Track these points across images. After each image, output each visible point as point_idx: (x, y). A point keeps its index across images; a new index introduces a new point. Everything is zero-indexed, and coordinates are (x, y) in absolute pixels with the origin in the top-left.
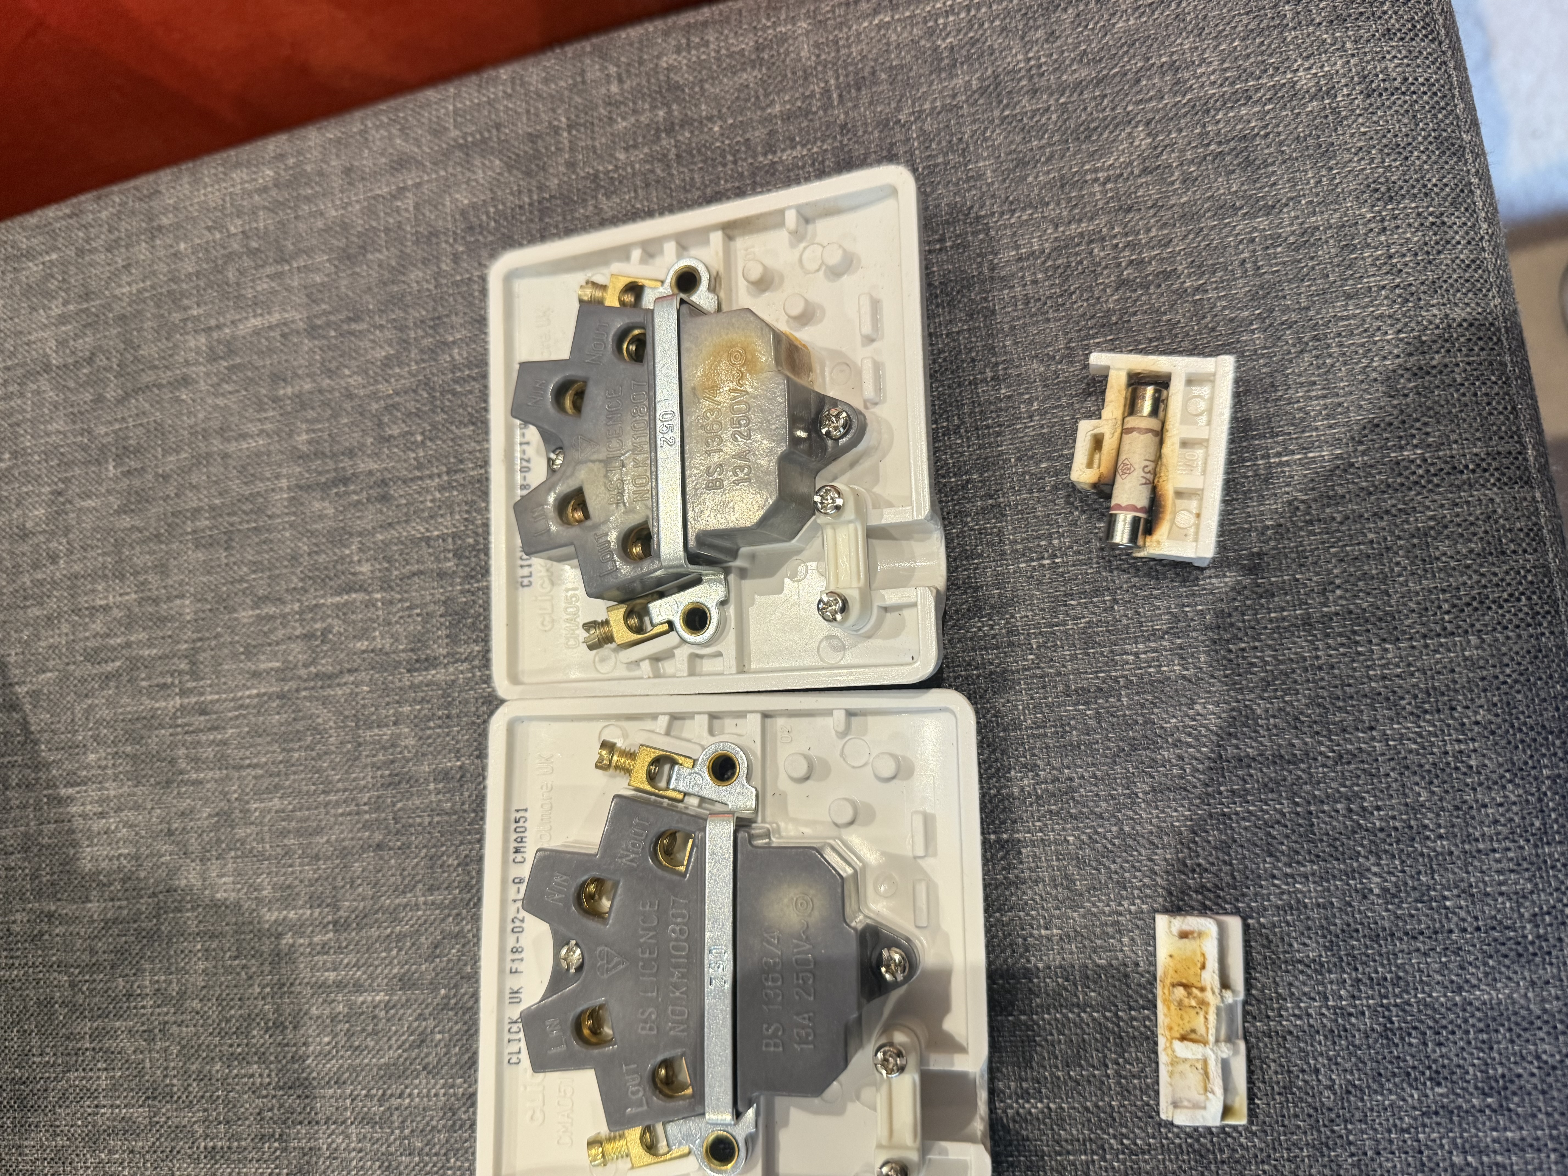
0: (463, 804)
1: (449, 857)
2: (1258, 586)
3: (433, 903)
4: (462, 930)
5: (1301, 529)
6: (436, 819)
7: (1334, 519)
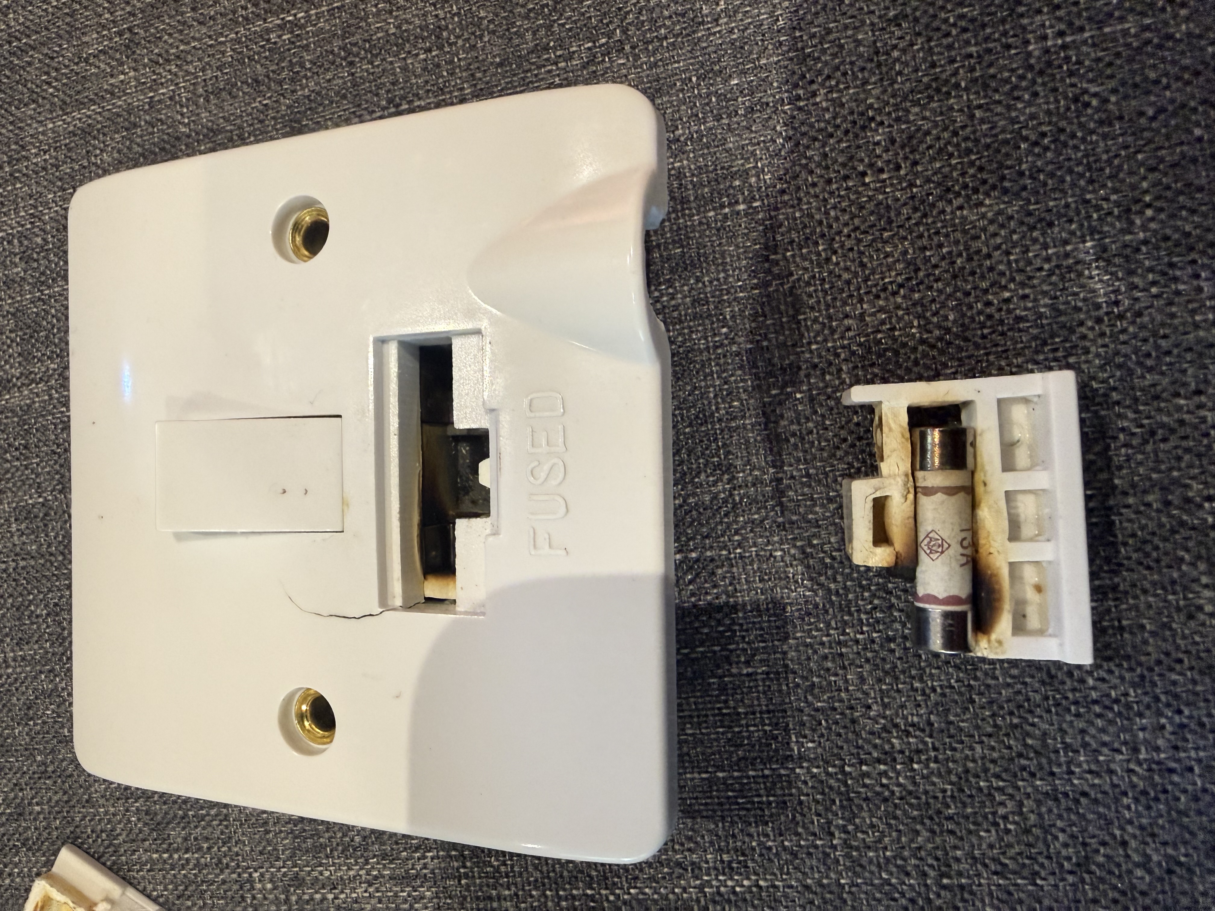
0: (49, 546)
1: (37, 606)
2: (1030, 214)
3: (23, 659)
4: (56, 688)
5: (1092, 132)
6: (22, 563)
7: (1142, 114)
